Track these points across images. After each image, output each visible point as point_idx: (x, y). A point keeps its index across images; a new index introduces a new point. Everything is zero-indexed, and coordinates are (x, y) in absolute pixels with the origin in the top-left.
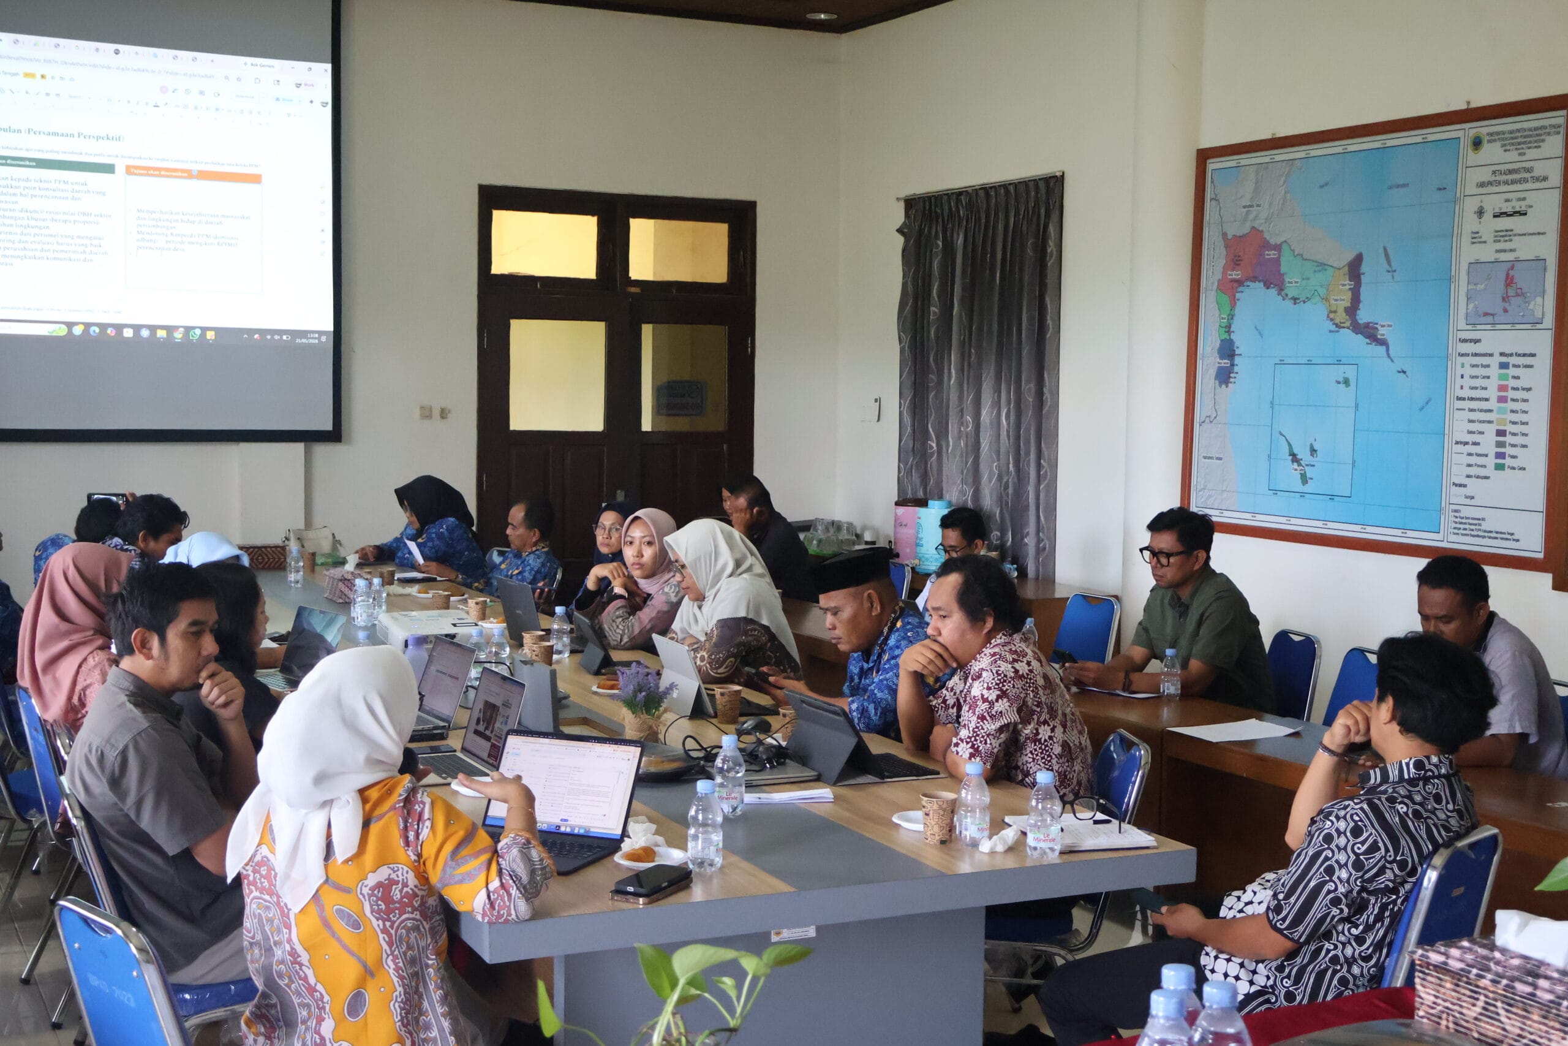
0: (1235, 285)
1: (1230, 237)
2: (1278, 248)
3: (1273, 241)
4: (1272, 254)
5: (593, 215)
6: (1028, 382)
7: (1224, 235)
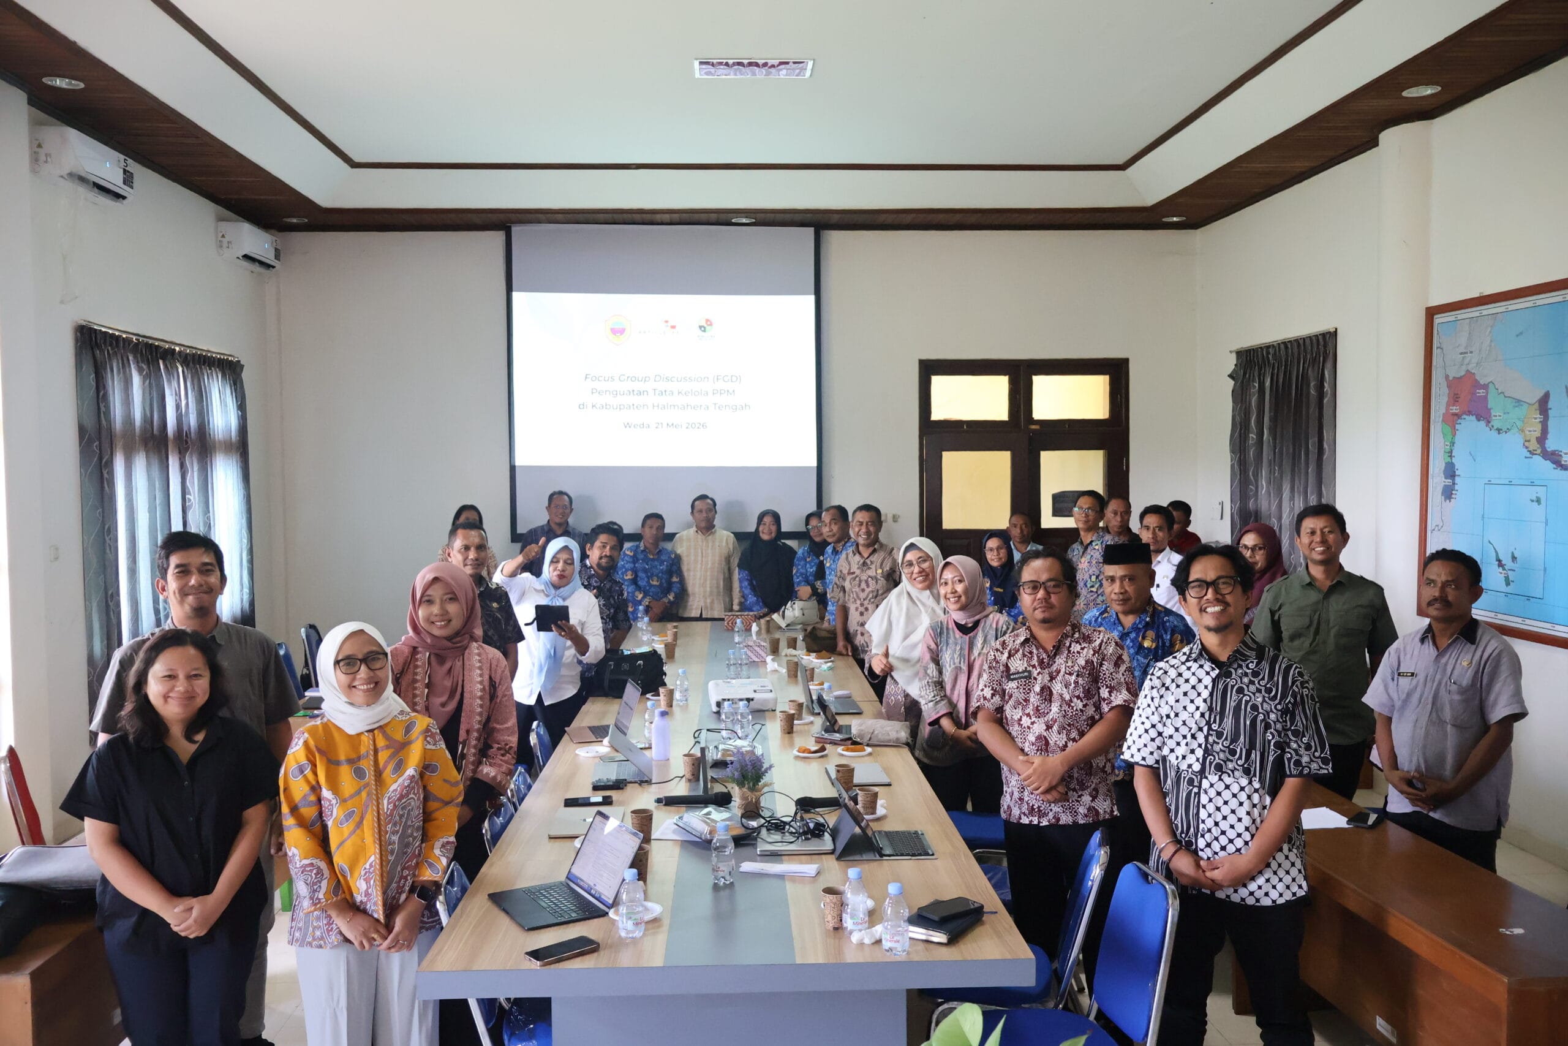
0: (1456, 417)
1: (1451, 378)
2: (1485, 387)
3: (1482, 382)
4: (1481, 392)
5: (1005, 375)
6: (1312, 494)
7: (1447, 377)
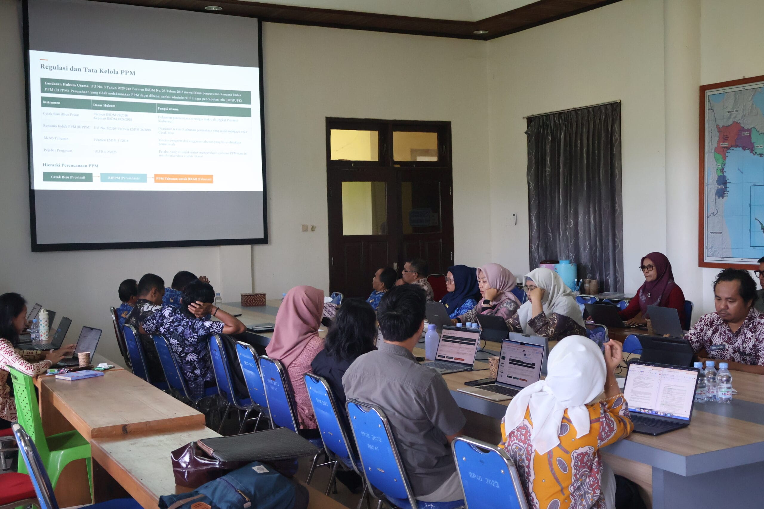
0: (725, 149)
1: (721, 126)
2: (750, 131)
3: (746, 128)
4: (746, 134)
5: (376, 130)
6: (606, 202)
7: (718, 126)
